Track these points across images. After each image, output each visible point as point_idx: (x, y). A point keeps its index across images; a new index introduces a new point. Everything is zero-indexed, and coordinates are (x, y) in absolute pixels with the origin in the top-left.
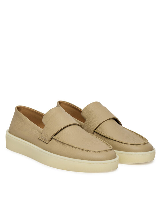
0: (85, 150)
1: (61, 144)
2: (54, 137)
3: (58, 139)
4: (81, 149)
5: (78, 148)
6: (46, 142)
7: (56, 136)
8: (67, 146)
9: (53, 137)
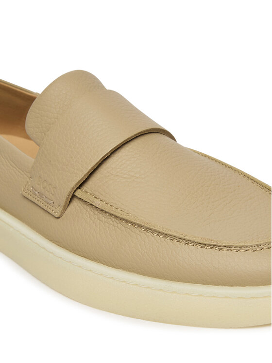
0: (213, 246)
1: (112, 221)
2: (79, 193)
3: (97, 203)
4: (195, 243)
5: (180, 239)
6: (53, 213)
7: (85, 188)
8: (136, 230)
9: (76, 194)
